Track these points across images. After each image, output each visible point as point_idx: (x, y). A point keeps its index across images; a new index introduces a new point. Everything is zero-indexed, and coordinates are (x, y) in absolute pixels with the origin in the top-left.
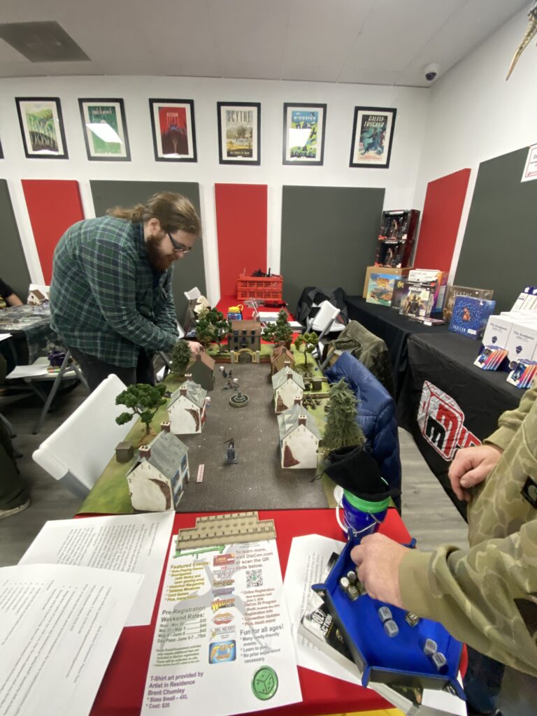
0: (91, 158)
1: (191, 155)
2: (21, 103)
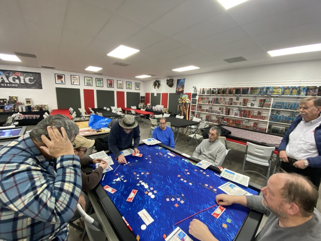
0: (96, 86)
1: (113, 87)
2: (85, 77)
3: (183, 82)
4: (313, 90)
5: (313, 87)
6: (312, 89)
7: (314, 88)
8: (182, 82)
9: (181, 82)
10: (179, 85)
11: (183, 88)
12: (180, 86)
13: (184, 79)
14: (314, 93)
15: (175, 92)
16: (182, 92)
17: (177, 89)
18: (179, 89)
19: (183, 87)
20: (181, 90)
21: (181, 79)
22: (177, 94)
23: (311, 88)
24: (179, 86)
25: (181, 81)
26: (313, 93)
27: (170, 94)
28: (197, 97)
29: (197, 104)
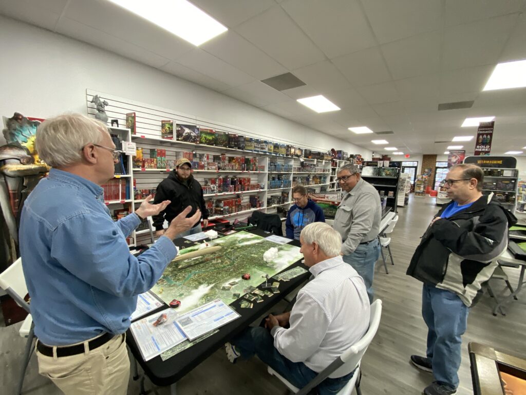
28: (130, 146)
29: (132, 172)
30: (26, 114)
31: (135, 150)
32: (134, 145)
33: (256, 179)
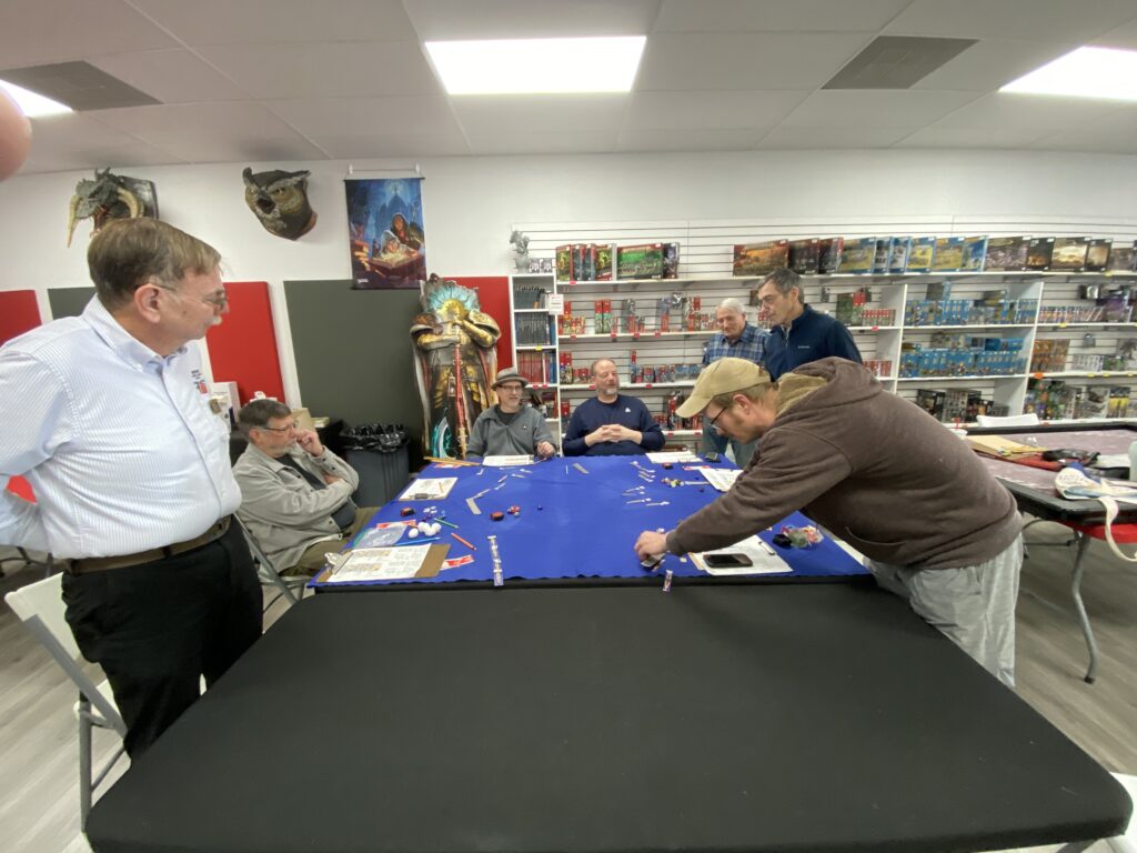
3: (407, 200)
4: (1008, 251)
5: (1008, 239)
6: (1003, 248)
7: (1013, 245)
8: (396, 201)
9: (387, 201)
10: (371, 221)
11: (417, 246)
12: (380, 228)
13: (414, 183)
14: (1013, 259)
15: (344, 273)
16: (415, 268)
17: (355, 247)
18: (375, 252)
19: (412, 233)
20: (396, 256)
21: (380, 183)
22: (367, 287)
23: (999, 244)
24: (371, 232)
25: (389, 194)
26: (1009, 260)
27: (290, 287)
28: (555, 300)
29: (557, 342)
30: (441, 275)
31: (562, 306)
32: (560, 299)
33: (872, 347)
